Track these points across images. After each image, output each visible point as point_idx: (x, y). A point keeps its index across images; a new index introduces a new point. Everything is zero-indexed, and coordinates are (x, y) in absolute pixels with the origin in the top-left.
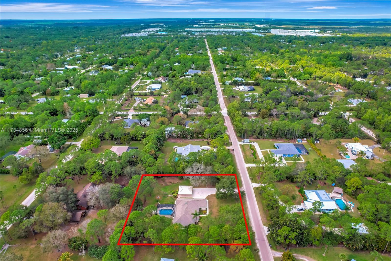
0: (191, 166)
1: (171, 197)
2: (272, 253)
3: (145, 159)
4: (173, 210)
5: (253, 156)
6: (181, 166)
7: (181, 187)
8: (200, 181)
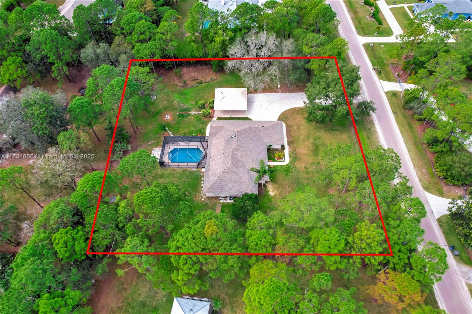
0: (243, 38)
1: (197, 117)
2: (462, 272)
3: (129, 23)
4: (202, 149)
5: (373, 19)
6: (218, 39)
7: (219, 91)
8: (267, 78)
